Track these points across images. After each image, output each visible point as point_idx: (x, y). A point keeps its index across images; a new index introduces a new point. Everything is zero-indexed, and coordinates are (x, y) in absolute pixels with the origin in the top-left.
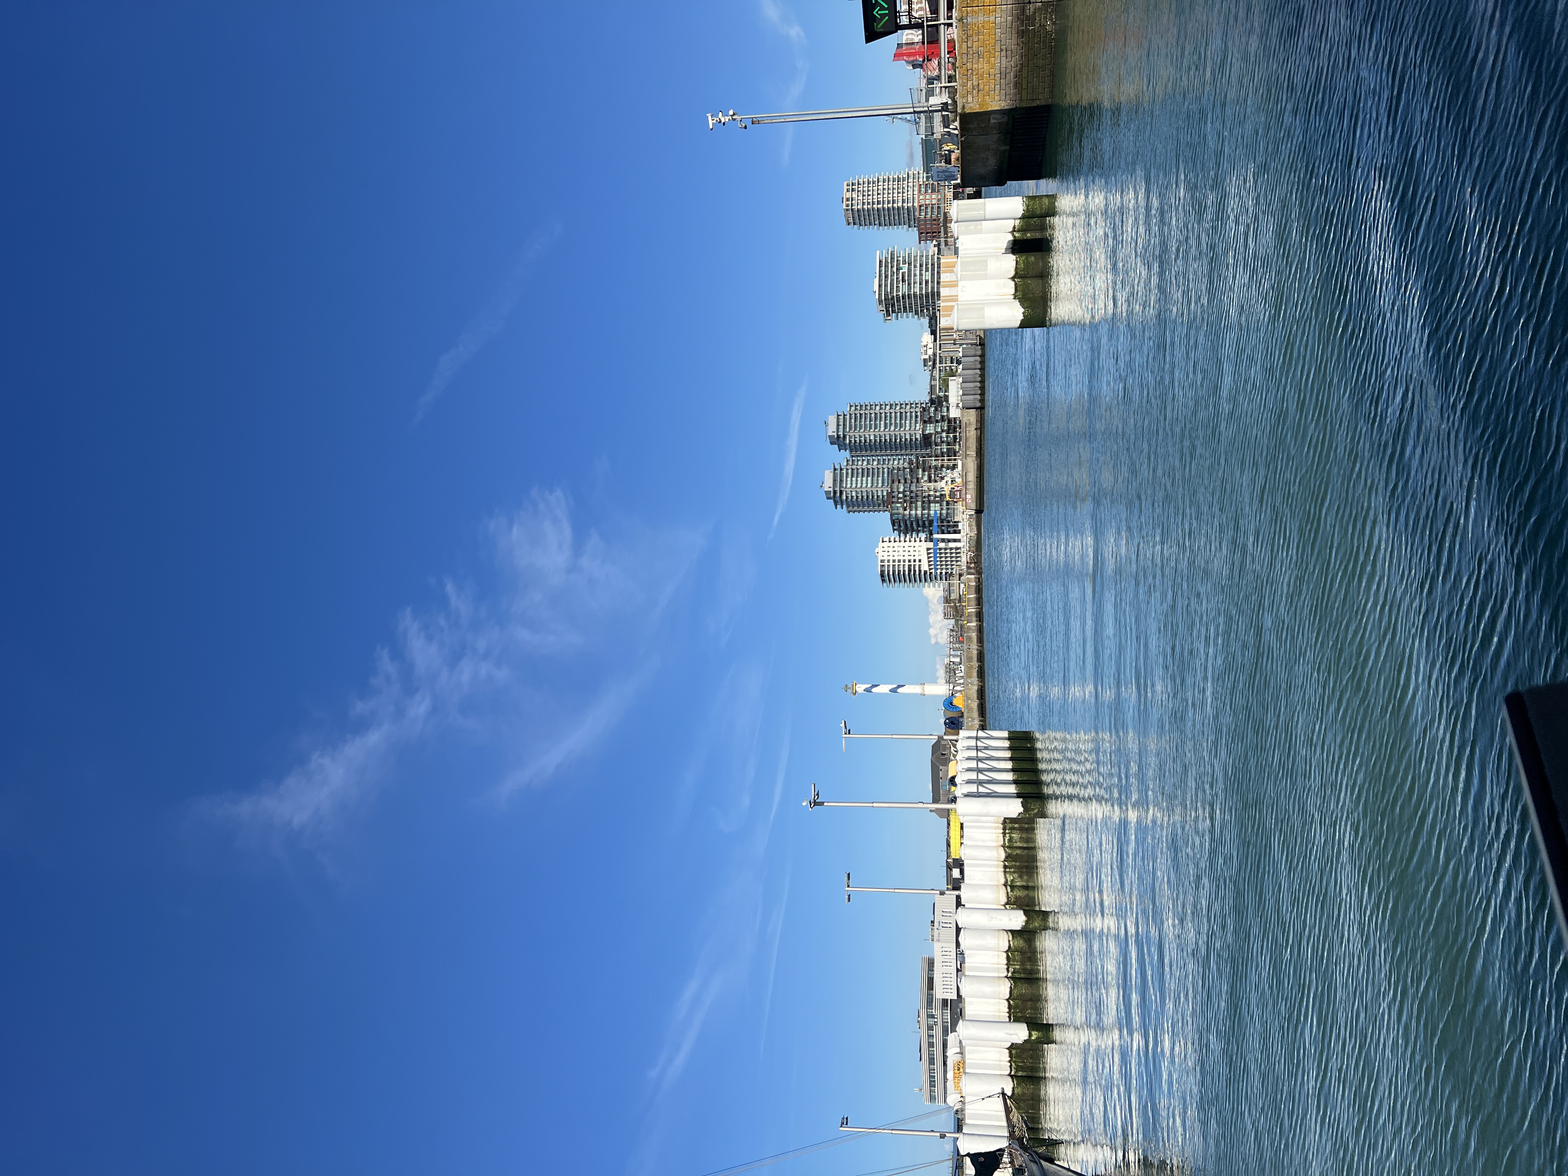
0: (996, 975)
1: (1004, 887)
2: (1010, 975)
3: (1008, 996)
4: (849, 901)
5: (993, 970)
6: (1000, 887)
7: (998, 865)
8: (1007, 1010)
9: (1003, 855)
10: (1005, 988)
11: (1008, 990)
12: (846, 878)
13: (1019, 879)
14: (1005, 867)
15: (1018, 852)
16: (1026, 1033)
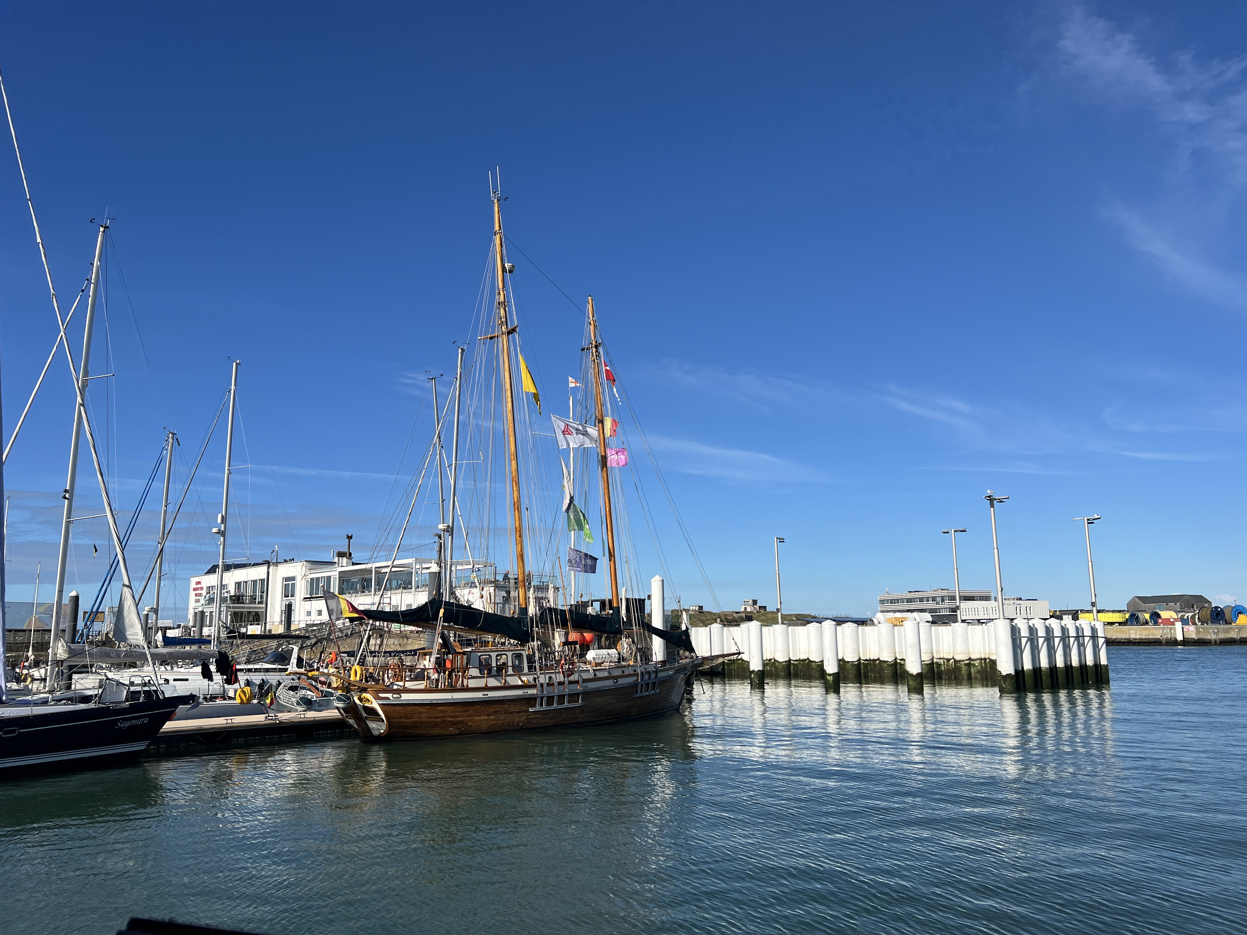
0: (897, 651)
1: (968, 658)
2: (898, 661)
3: (881, 659)
4: (944, 533)
6: (968, 655)
7: (985, 653)
8: (872, 658)
11: (886, 660)
12: (961, 529)
13: (976, 671)
14: (985, 659)
16: (831, 672)
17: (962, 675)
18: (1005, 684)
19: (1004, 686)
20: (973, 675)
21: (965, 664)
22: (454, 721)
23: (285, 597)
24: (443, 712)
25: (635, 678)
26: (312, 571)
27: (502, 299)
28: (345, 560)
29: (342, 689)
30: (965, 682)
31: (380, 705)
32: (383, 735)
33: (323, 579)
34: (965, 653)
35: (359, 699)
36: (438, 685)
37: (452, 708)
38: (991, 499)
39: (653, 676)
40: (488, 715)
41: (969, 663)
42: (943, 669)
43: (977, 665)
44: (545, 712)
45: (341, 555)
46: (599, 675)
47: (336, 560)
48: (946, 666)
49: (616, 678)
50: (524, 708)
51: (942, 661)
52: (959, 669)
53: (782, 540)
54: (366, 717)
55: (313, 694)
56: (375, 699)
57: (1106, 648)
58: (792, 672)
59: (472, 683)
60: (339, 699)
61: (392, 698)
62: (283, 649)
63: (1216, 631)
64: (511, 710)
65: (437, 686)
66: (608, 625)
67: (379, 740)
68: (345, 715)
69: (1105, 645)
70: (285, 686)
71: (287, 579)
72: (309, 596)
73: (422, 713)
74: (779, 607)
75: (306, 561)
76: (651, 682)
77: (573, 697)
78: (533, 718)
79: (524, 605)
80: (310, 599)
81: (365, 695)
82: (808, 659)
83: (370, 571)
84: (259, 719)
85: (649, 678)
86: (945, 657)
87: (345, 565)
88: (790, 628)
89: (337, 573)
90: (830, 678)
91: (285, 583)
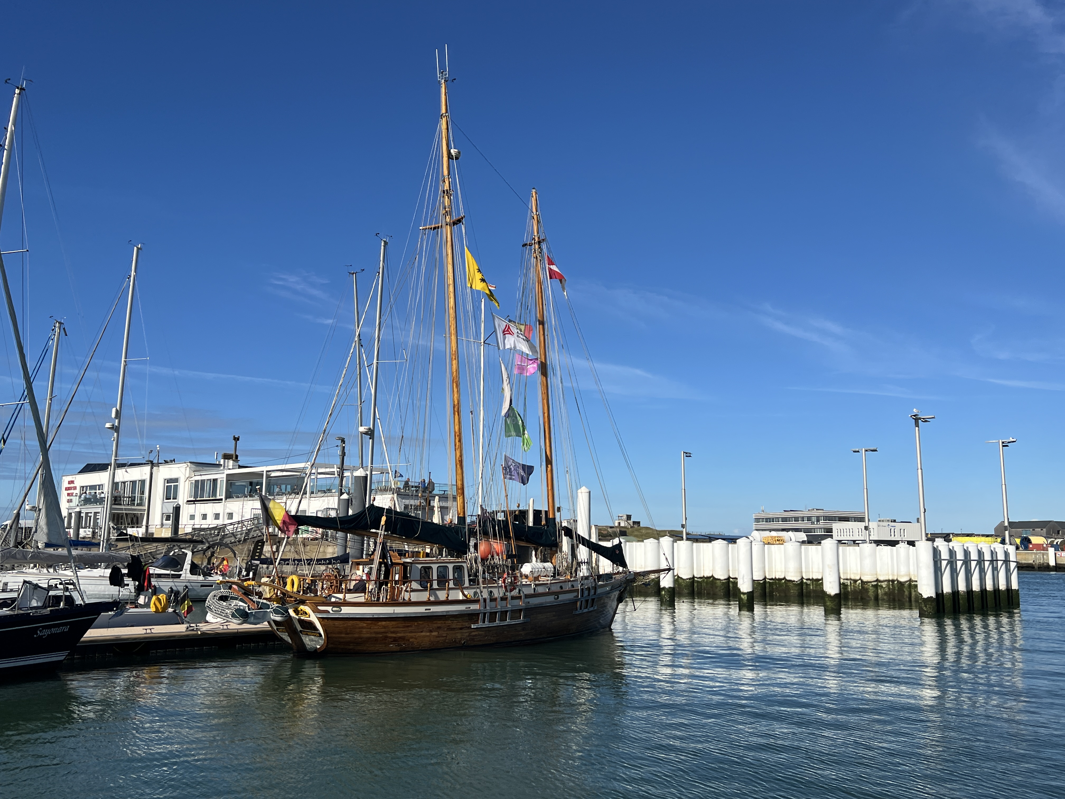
0: (804, 570)
1: (875, 579)
2: (805, 581)
3: (788, 578)
4: (854, 452)
5: (807, 567)
6: (875, 576)
7: (893, 575)
8: (777, 577)
9: (903, 579)
10: (793, 576)
11: (792, 579)
12: (872, 448)
13: (883, 592)
14: (893, 581)
15: (907, 593)
16: (745, 591)
17: (869, 597)
18: (926, 607)
19: (924, 609)
20: (880, 596)
21: (872, 585)
22: (395, 637)
23: (167, 499)
24: (385, 627)
25: (575, 594)
26: (197, 473)
27: (446, 187)
28: (231, 462)
29: (278, 600)
30: (871, 603)
31: (318, 618)
32: (319, 651)
33: (209, 482)
34: (872, 575)
35: (294, 611)
36: (380, 598)
37: (393, 623)
38: (916, 419)
39: (592, 592)
40: (431, 631)
41: (877, 584)
42: (849, 590)
43: (884, 586)
44: (487, 629)
45: (227, 457)
46: (540, 590)
47: (222, 462)
48: (852, 587)
49: (557, 594)
50: (466, 624)
51: (849, 582)
52: (867, 590)
53: (688, 455)
54: (301, 631)
55: (245, 605)
56: (314, 612)
57: (1018, 574)
58: (696, 589)
59: (415, 597)
60: (276, 612)
61: (331, 612)
62: (175, 552)
64: (454, 626)
65: (378, 599)
66: (544, 538)
67: (314, 655)
68: (275, 628)
69: (1016, 569)
70: (215, 596)
71: (169, 481)
72: (192, 499)
73: (363, 628)
74: (684, 523)
75: (190, 462)
76: (590, 598)
77: (516, 613)
78: (476, 635)
79: (462, 514)
80: (194, 502)
81: (302, 607)
82: (712, 576)
83: (260, 475)
84: (179, 629)
85: (589, 595)
86: (853, 578)
87: (230, 468)
88: (695, 544)
89: (224, 476)
90: (744, 597)
91: (166, 484)
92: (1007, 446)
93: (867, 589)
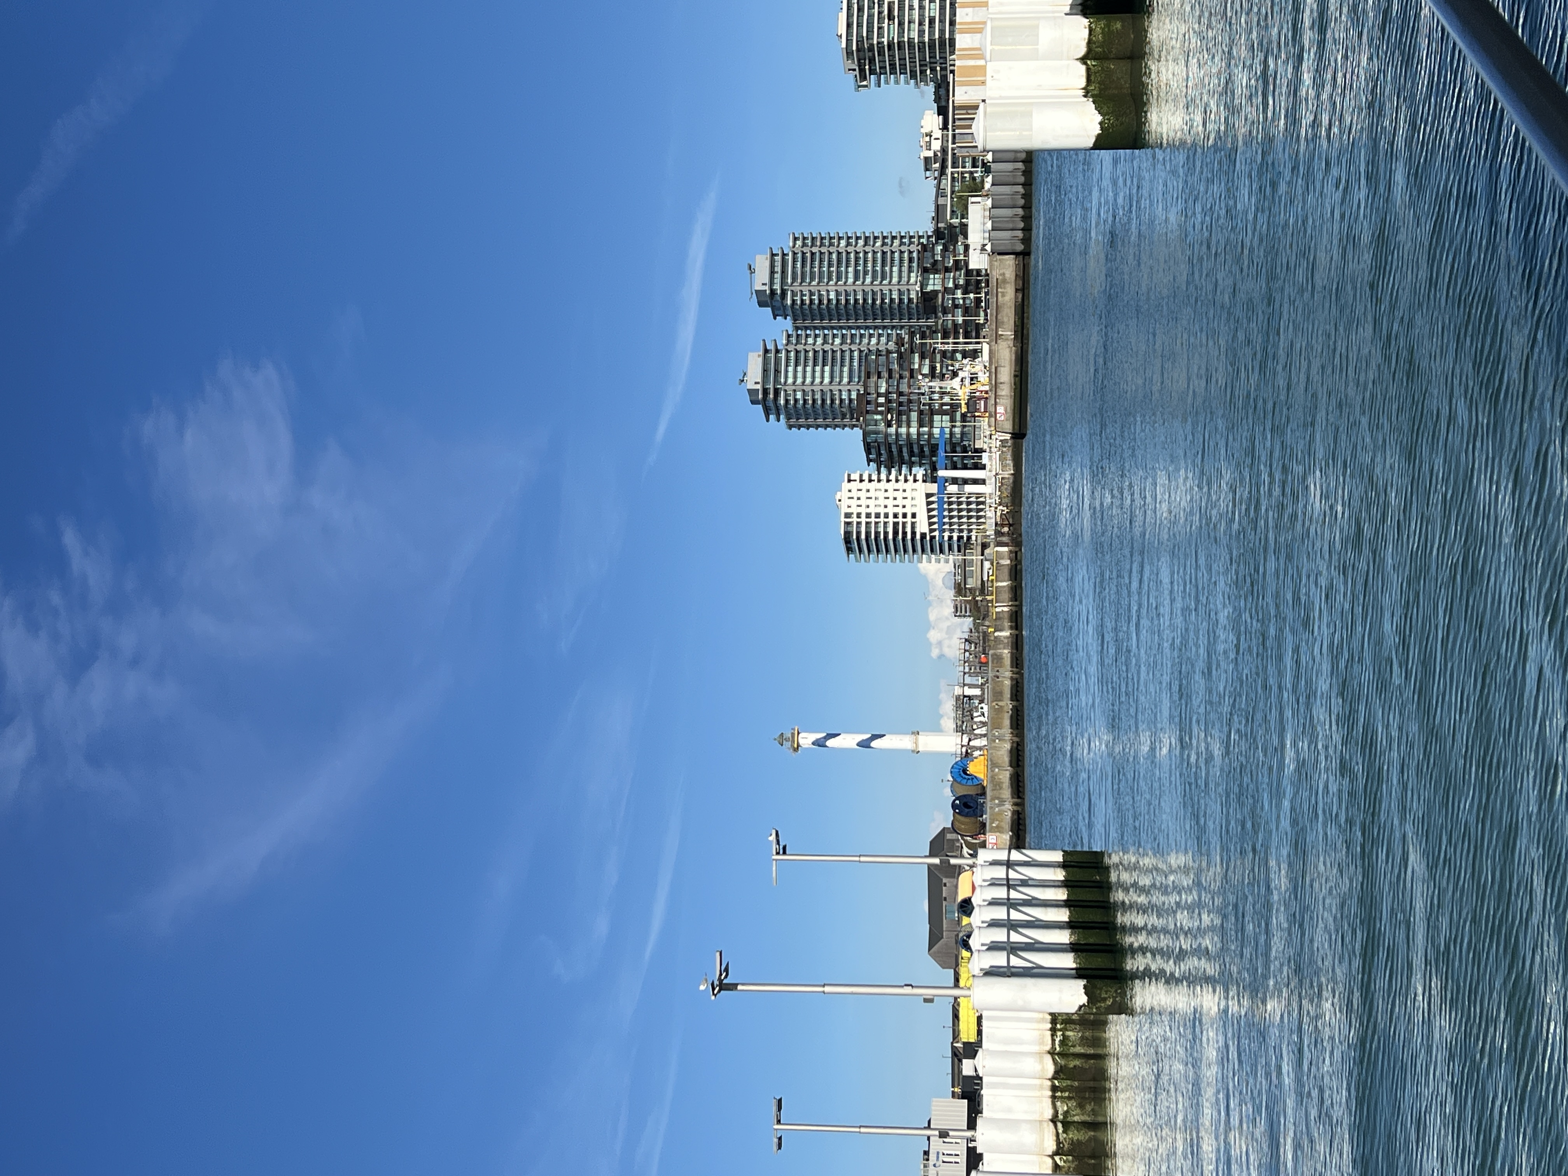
1: (1051, 1124)
4: (780, 1146)
6: (1045, 1125)
7: (1042, 1087)
9: (1050, 1069)
12: (774, 1108)
13: (1078, 1111)
14: (1054, 1089)
15: (1077, 1062)
17: (1090, 1139)
18: (1105, 1000)
19: (1109, 1002)
20: (1086, 1118)
21: (1064, 1132)
30: (1102, 1137)
34: (1042, 1131)
41: (1062, 1122)
43: (1065, 1108)
52: (1074, 1145)
63: (997, 801)
69: (1024, 851)
92: (784, 848)
93: (1072, 1143)
